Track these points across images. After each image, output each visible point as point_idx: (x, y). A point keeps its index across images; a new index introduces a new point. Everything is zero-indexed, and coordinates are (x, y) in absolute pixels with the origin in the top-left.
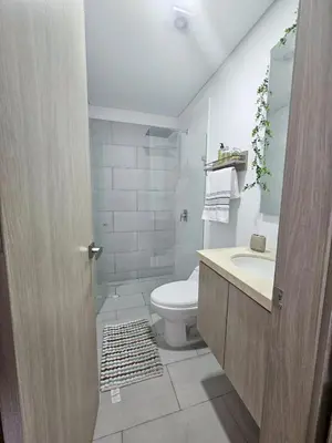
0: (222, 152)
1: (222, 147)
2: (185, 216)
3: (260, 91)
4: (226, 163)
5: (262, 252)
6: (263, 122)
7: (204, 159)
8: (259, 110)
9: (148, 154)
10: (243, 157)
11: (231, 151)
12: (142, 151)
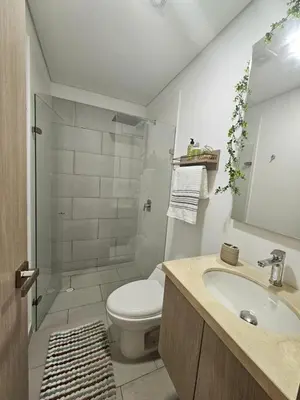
0: (193, 149)
1: (192, 143)
2: (148, 206)
3: (239, 88)
4: (196, 160)
5: (235, 264)
6: (241, 122)
7: (172, 152)
8: (237, 109)
9: (114, 140)
10: (215, 156)
11: (202, 148)
12: (107, 135)
